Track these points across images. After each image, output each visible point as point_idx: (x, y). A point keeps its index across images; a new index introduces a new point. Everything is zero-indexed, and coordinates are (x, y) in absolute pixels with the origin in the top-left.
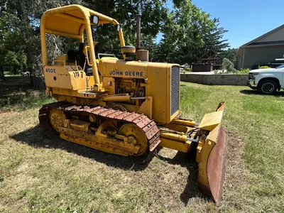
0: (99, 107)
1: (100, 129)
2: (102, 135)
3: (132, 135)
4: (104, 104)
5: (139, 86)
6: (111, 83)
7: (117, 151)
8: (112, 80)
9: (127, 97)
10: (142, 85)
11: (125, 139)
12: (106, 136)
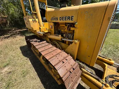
0: (45, 42)
4: (48, 40)
5: (70, 30)
6: (52, 26)
8: (52, 24)
9: (59, 37)
10: (72, 29)
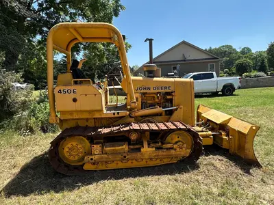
1: (145, 144)
2: (151, 149)
3: (179, 141)
7: (165, 160)
8: (139, 95)
9: (157, 109)
11: (175, 146)
12: (154, 149)
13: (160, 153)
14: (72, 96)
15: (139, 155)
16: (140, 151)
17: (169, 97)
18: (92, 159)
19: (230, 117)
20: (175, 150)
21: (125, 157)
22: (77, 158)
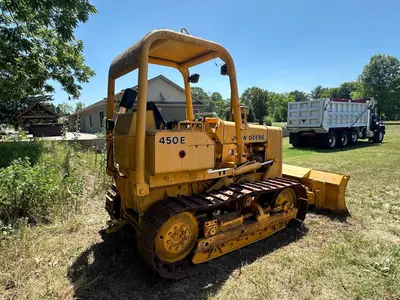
1: (262, 210)
2: (267, 216)
8: (234, 147)
12: (269, 215)
13: (275, 218)
14: (179, 147)
15: (256, 226)
16: (256, 220)
17: (261, 149)
18: (207, 244)
19: (308, 170)
20: (287, 212)
21: (243, 231)
22: (180, 248)
